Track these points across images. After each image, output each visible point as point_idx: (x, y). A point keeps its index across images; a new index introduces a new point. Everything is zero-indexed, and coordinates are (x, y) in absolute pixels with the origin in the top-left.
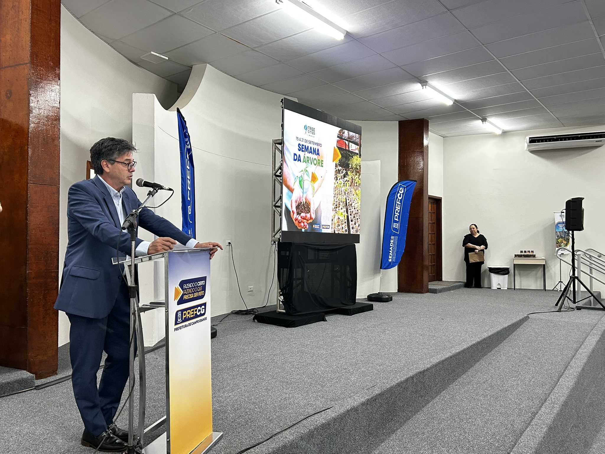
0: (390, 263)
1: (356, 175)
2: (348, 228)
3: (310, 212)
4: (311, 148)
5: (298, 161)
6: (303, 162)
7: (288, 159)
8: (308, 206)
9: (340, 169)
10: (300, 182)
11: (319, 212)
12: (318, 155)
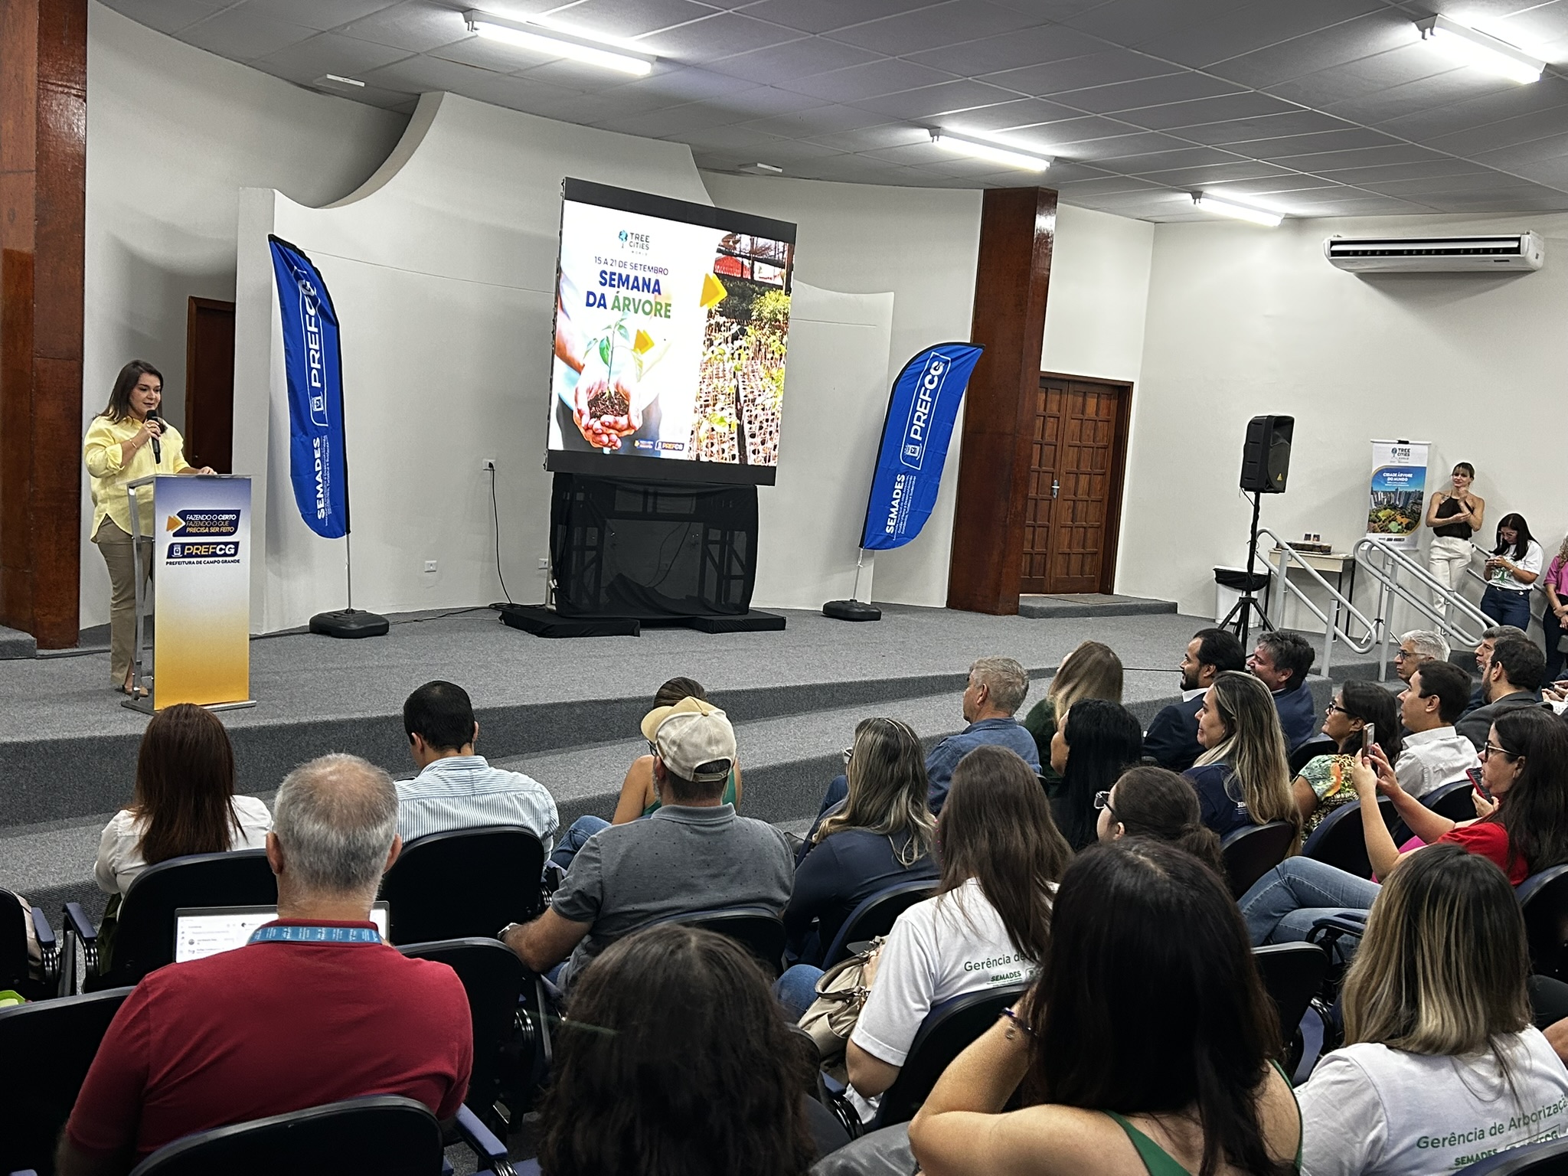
3: (627, 413)
6: (611, 309)
7: (572, 304)
8: (623, 402)
11: (654, 415)
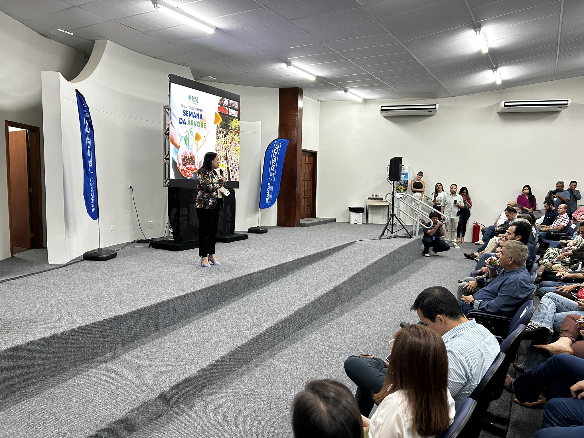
0: (267, 204)
1: (236, 134)
2: (228, 177)
4: (195, 113)
5: (183, 124)
6: (188, 125)
7: (175, 122)
8: (193, 160)
9: (221, 130)
10: (185, 140)
12: (201, 119)
